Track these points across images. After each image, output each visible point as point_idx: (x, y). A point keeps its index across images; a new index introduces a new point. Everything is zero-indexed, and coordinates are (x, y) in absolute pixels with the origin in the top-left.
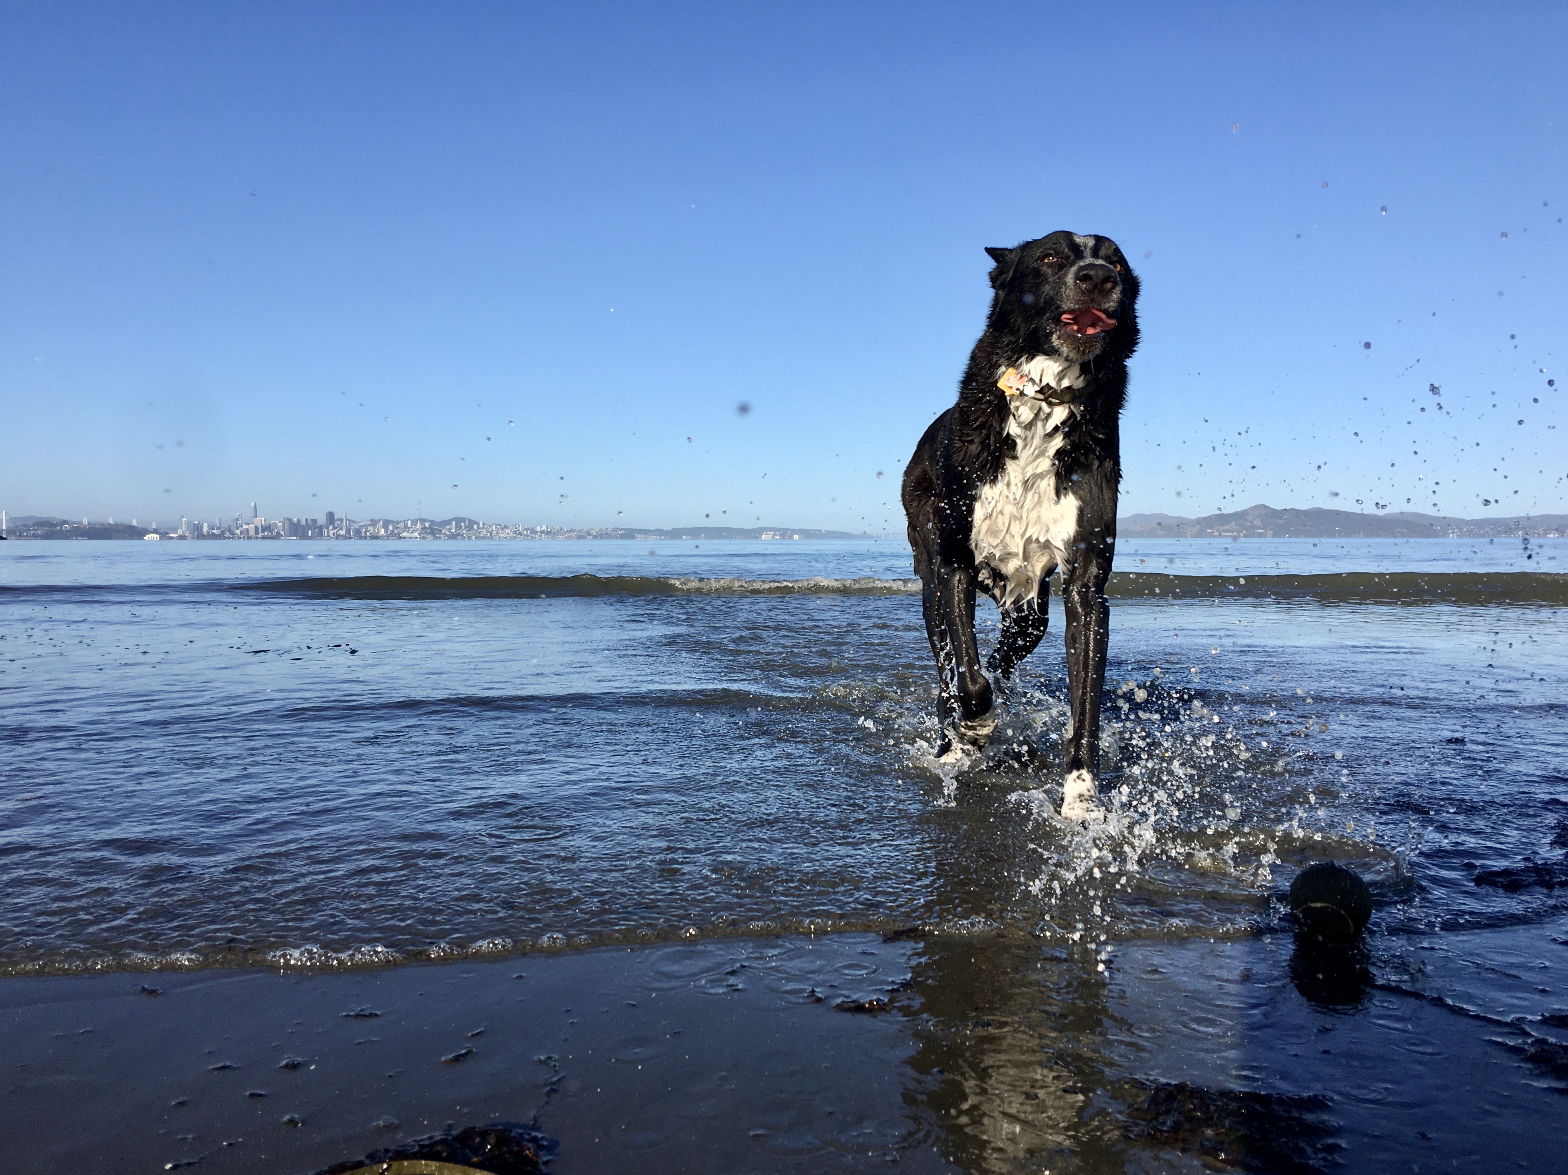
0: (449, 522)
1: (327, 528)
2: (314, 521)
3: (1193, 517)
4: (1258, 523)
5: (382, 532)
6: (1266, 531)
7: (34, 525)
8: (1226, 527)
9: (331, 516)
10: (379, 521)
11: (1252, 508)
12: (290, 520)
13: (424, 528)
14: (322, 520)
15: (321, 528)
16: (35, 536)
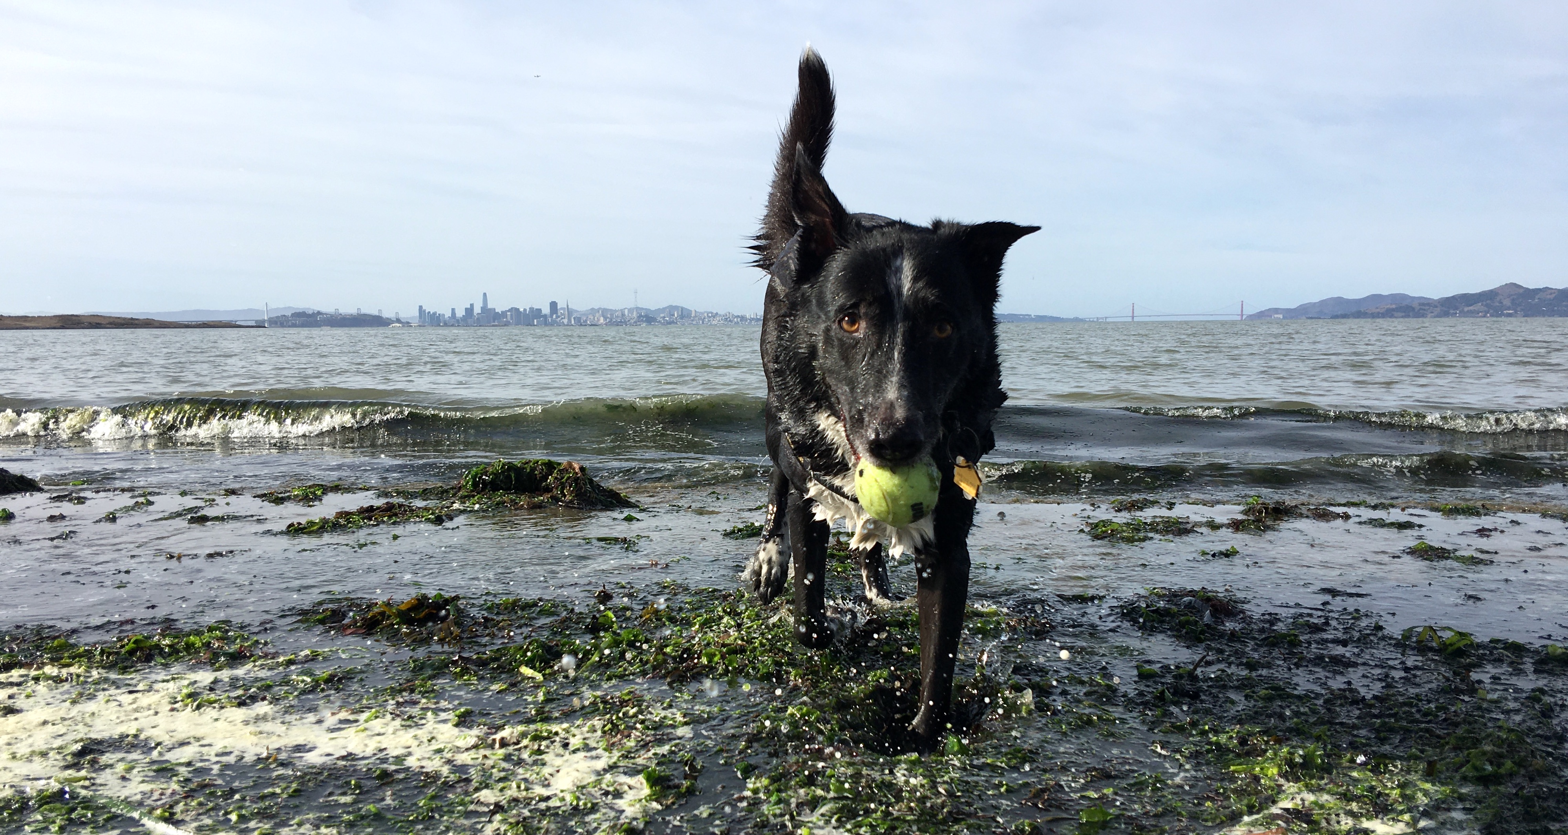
0: (663, 310)
1: (551, 316)
2: (540, 310)
3: (1436, 297)
4: (1507, 302)
5: (602, 320)
6: (1516, 312)
7: (293, 315)
8: (1471, 308)
9: (553, 305)
10: (598, 311)
11: (1502, 287)
12: (517, 310)
13: (641, 316)
14: (546, 310)
15: (545, 316)
16: (294, 326)
